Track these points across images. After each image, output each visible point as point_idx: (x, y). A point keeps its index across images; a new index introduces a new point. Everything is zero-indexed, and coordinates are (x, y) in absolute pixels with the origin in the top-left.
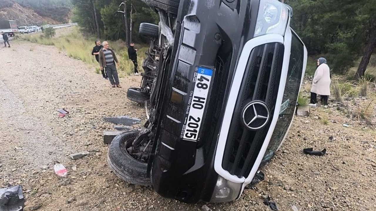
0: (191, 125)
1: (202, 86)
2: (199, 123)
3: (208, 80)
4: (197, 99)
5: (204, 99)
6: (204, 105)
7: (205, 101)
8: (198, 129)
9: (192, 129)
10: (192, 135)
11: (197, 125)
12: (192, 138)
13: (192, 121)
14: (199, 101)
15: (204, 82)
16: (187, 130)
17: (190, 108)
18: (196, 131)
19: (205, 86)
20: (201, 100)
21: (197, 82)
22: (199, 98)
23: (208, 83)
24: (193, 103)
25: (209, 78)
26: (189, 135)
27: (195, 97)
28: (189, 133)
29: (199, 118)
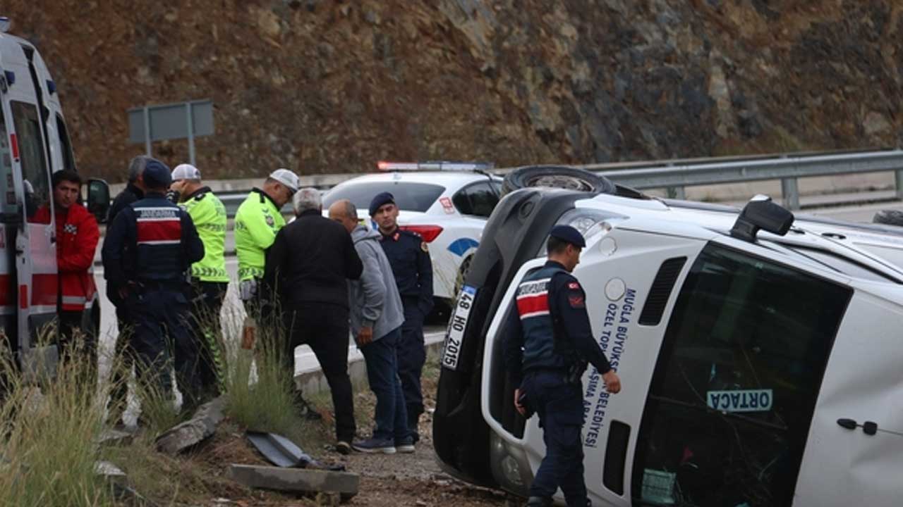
0: (451, 349)
1: (465, 306)
2: (458, 348)
3: (470, 299)
4: (457, 319)
5: (464, 319)
6: (464, 326)
7: (465, 322)
8: (457, 355)
9: (451, 354)
10: (451, 360)
11: (457, 350)
12: (451, 365)
13: (452, 344)
14: (459, 322)
15: (467, 301)
16: (448, 355)
17: (451, 328)
18: (454, 357)
19: (466, 306)
20: (462, 321)
21: (461, 300)
22: (461, 319)
23: (470, 303)
24: (454, 323)
25: (472, 297)
26: (448, 361)
27: (457, 317)
28: (450, 358)
29: (458, 342)
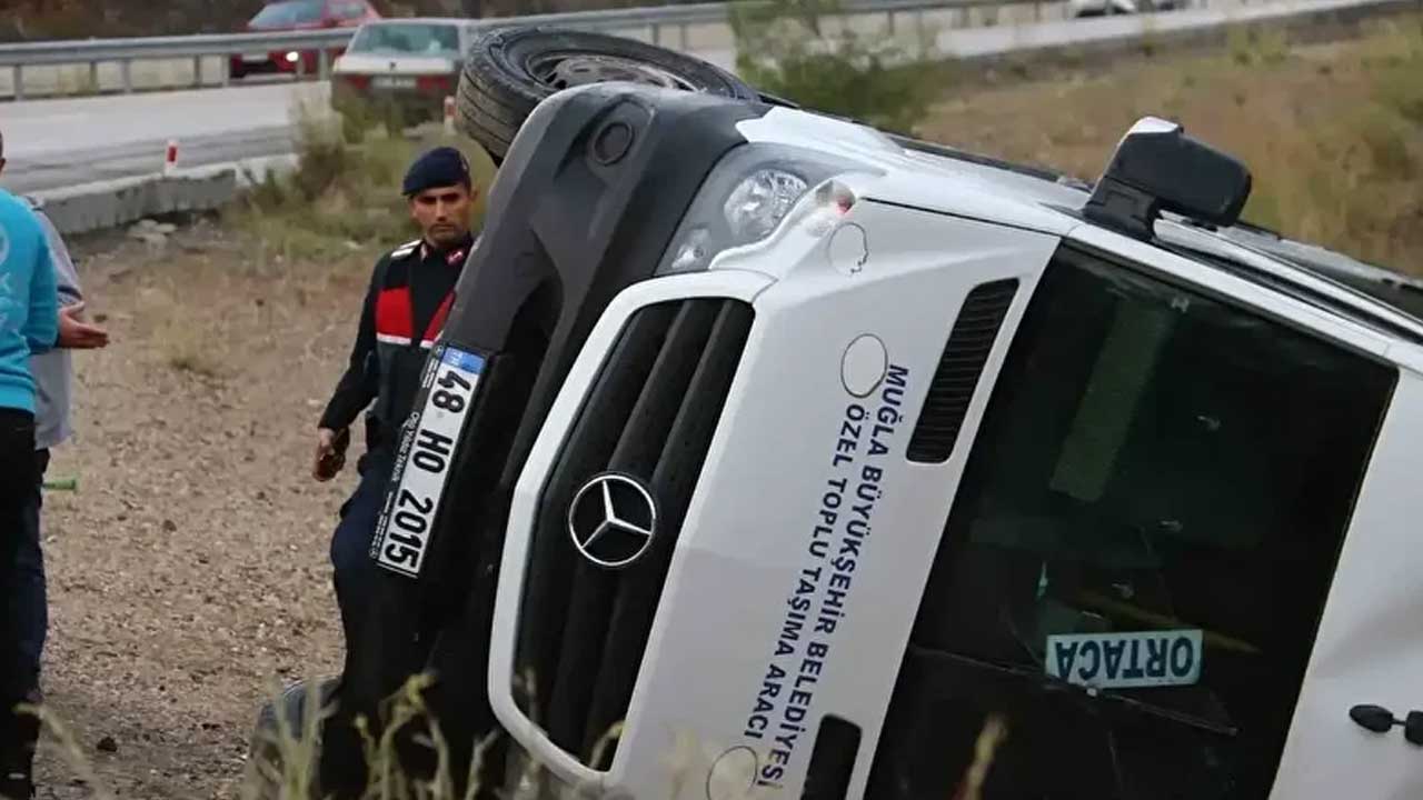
0: (405, 520)
1: (448, 403)
2: (429, 518)
3: (466, 386)
4: (428, 440)
5: (449, 441)
6: (447, 460)
7: (451, 448)
8: (424, 537)
9: (407, 534)
10: (405, 552)
11: (423, 523)
12: (406, 565)
13: (409, 507)
14: (433, 446)
15: (457, 390)
16: (393, 536)
17: (405, 463)
18: (416, 543)
19: (455, 403)
20: (442, 445)
21: (437, 387)
22: (437, 438)
23: (467, 396)
24: (416, 449)
25: (473, 380)
26: (396, 553)
27: (425, 433)
28: (399, 544)
29: (428, 501)
